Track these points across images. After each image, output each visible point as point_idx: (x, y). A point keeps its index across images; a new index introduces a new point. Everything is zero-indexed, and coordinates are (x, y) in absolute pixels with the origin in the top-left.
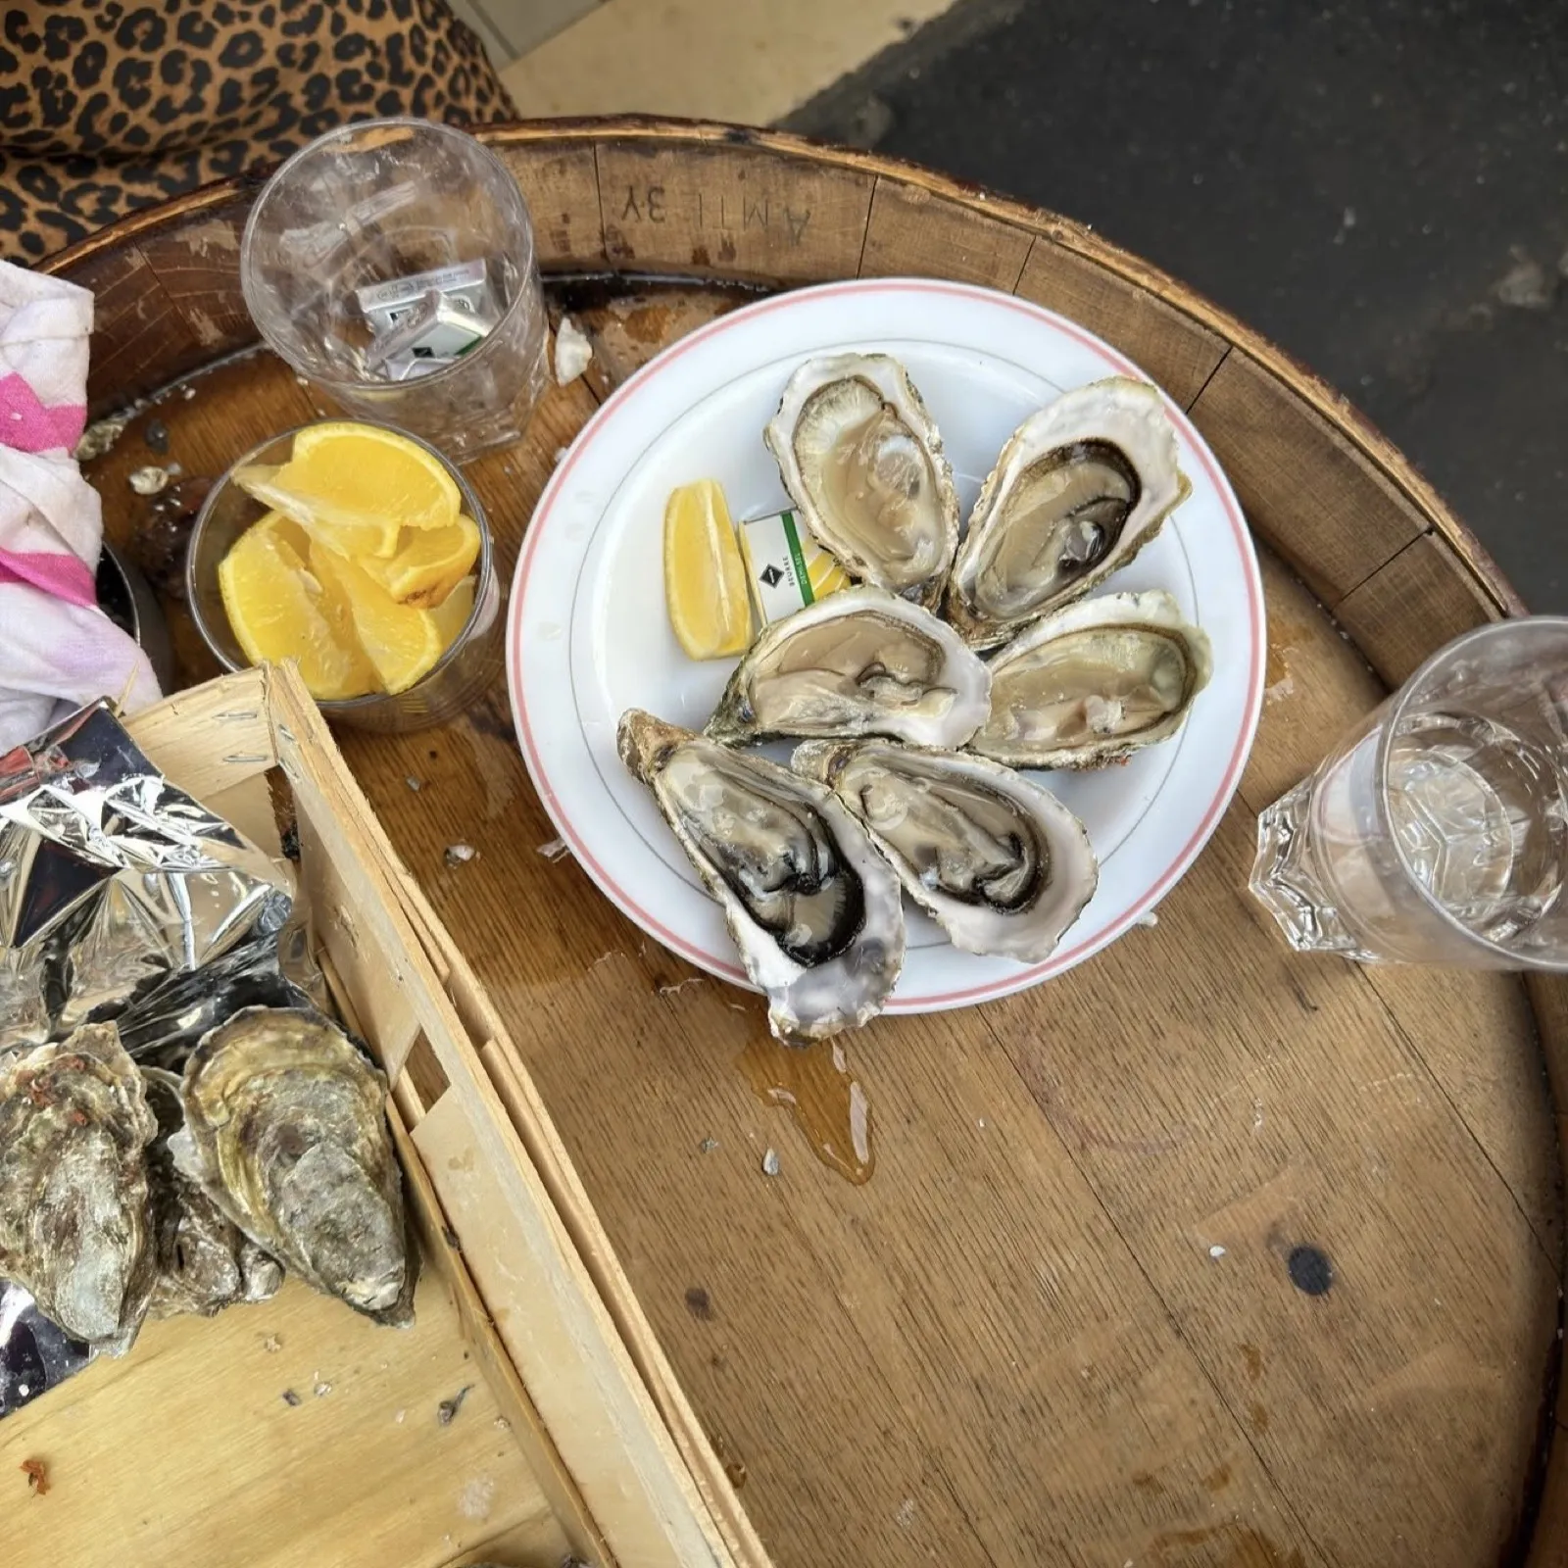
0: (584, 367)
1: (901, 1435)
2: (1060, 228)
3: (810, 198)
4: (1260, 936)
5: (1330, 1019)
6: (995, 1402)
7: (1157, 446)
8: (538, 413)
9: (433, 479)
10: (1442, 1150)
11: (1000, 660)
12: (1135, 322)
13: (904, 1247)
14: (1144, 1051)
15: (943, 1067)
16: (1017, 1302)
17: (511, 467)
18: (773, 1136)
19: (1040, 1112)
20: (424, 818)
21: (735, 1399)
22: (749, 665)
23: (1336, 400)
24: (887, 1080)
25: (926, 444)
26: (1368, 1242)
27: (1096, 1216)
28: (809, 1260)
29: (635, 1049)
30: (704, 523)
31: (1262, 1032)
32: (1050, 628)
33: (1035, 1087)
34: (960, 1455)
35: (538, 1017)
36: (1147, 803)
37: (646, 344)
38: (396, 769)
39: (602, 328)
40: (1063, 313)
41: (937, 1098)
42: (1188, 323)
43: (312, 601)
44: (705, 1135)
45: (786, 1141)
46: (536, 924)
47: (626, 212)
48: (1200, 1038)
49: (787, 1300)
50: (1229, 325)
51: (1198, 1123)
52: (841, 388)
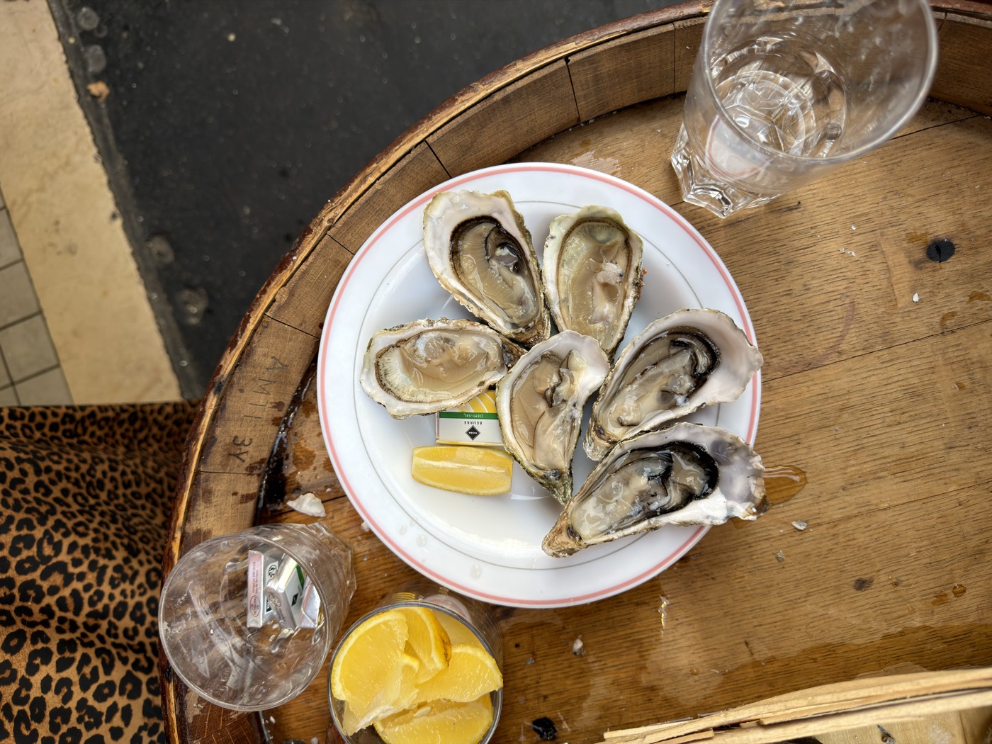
0: (318, 500)
1: (963, 496)
2: (326, 219)
3: (265, 355)
4: (751, 220)
5: (807, 197)
6: (961, 441)
7: (473, 202)
8: (337, 532)
9: (379, 625)
10: (896, 158)
11: (560, 321)
12: (392, 191)
13: (865, 466)
14: (797, 303)
15: (773, 416)
16: (912, 413)
17: (364, 556)
18: (786, 520)
19: (814, 370)
20: (552, 661)
21: (919, 579)
22: (526, 464)
23: (475, 91)
24: (773, 449)
25: (427, 328)
26: (934, 214)
27: (878, 357)
28: (857, 519)
29: (716, 582)
30: (438, 468)
31: (804, 236)
32: (551, 289)
33: (799, 369)
34: (983, 468)
35: (682, 630)
36: (671, 266)
37: (314, 461)
38: (519, 668)
39: (298, 483)
40: (374, 230)
41: (791, 424)
42: (404, 162)
43: (435, 714)
44: (774, 557)
45: (790, 514)
46: (629, 616)
47: (241, 459)
48: (797, 271)
49: (875, 537)
50: (412, 138)
51: (844, 286)
52: (381, 367)
